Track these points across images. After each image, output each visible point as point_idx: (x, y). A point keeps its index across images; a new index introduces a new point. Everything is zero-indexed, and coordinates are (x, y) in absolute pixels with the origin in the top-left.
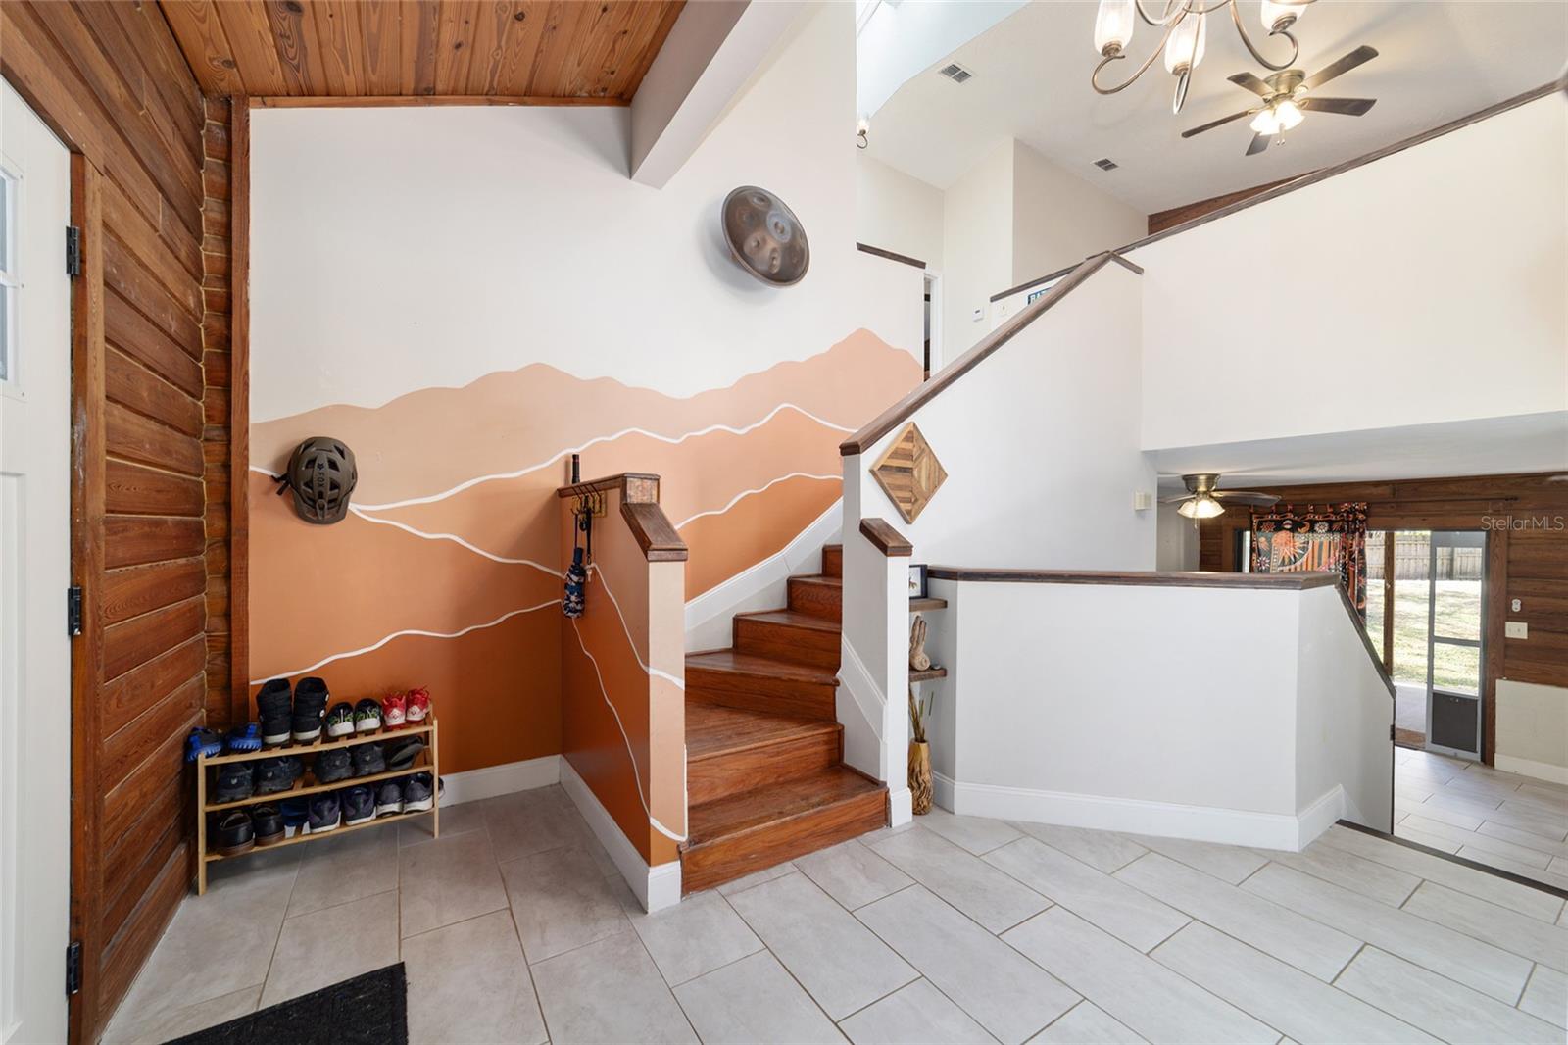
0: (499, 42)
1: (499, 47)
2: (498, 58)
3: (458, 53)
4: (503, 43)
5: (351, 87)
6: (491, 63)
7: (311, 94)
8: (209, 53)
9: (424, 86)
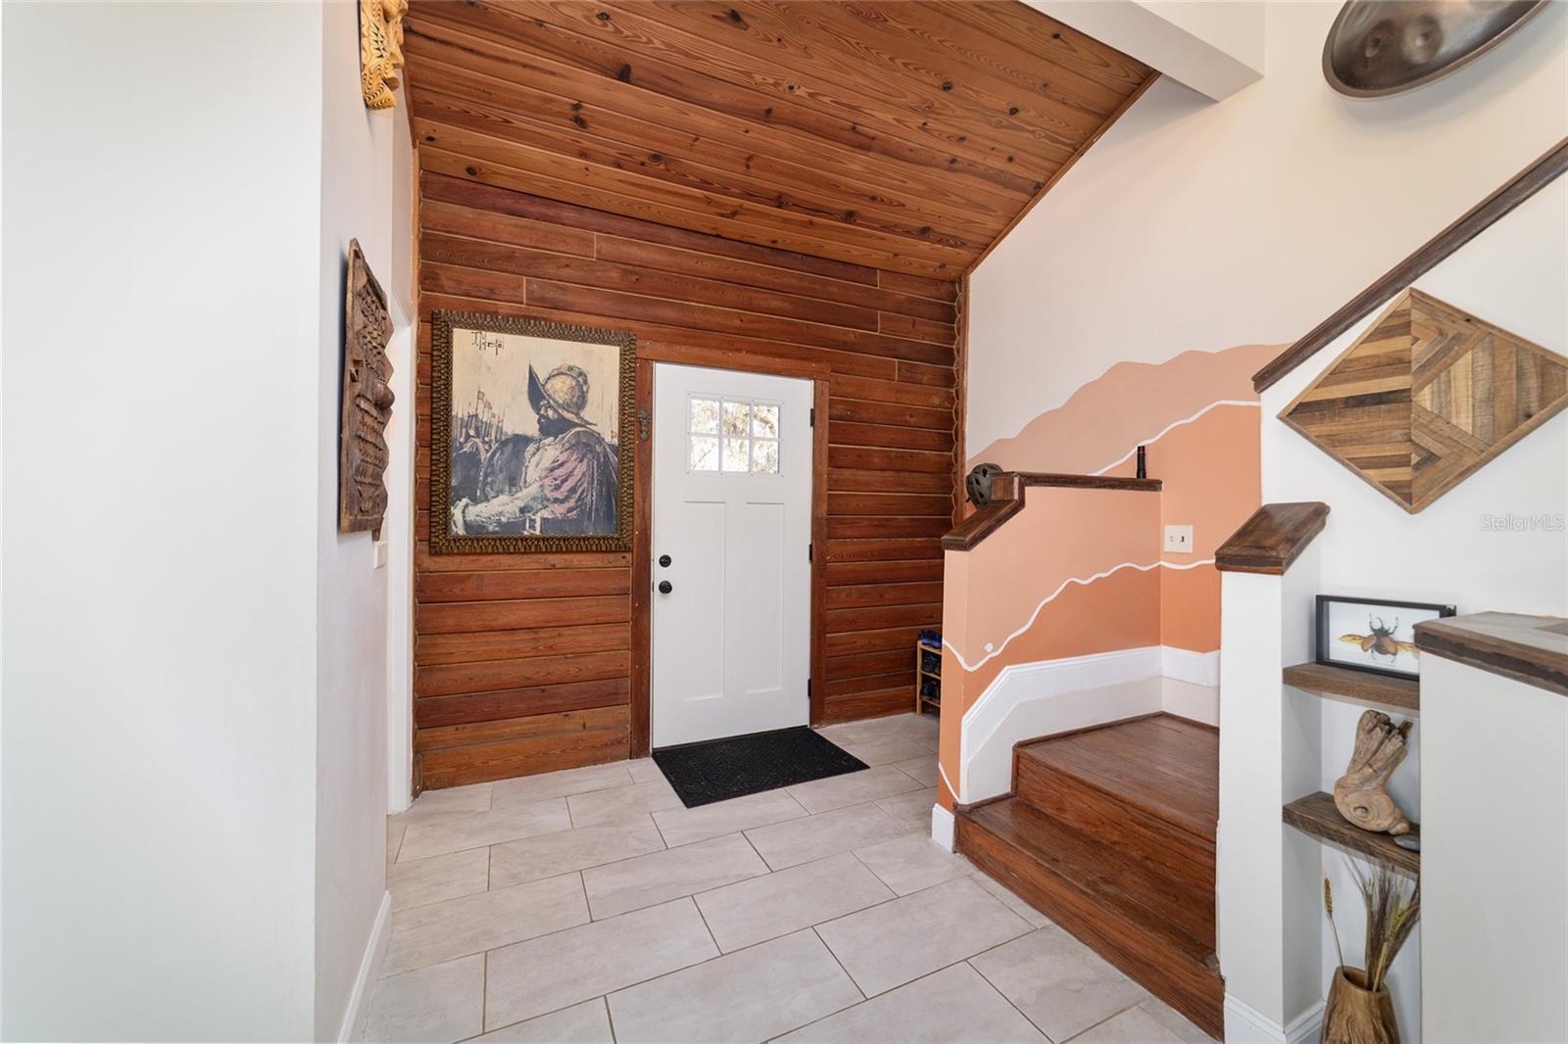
0: (1027, 131)
1: (1033, 132)
2: (1043, 134)
3: (1017, 160)
4: (1031, 128)
5: (999, 227)
6: (1047, 141)
7: (988, 245)
8: (931, 270)
9: (1030, 189)
